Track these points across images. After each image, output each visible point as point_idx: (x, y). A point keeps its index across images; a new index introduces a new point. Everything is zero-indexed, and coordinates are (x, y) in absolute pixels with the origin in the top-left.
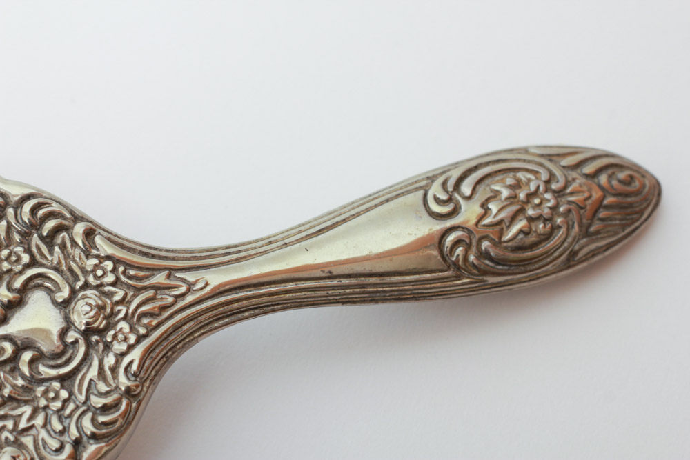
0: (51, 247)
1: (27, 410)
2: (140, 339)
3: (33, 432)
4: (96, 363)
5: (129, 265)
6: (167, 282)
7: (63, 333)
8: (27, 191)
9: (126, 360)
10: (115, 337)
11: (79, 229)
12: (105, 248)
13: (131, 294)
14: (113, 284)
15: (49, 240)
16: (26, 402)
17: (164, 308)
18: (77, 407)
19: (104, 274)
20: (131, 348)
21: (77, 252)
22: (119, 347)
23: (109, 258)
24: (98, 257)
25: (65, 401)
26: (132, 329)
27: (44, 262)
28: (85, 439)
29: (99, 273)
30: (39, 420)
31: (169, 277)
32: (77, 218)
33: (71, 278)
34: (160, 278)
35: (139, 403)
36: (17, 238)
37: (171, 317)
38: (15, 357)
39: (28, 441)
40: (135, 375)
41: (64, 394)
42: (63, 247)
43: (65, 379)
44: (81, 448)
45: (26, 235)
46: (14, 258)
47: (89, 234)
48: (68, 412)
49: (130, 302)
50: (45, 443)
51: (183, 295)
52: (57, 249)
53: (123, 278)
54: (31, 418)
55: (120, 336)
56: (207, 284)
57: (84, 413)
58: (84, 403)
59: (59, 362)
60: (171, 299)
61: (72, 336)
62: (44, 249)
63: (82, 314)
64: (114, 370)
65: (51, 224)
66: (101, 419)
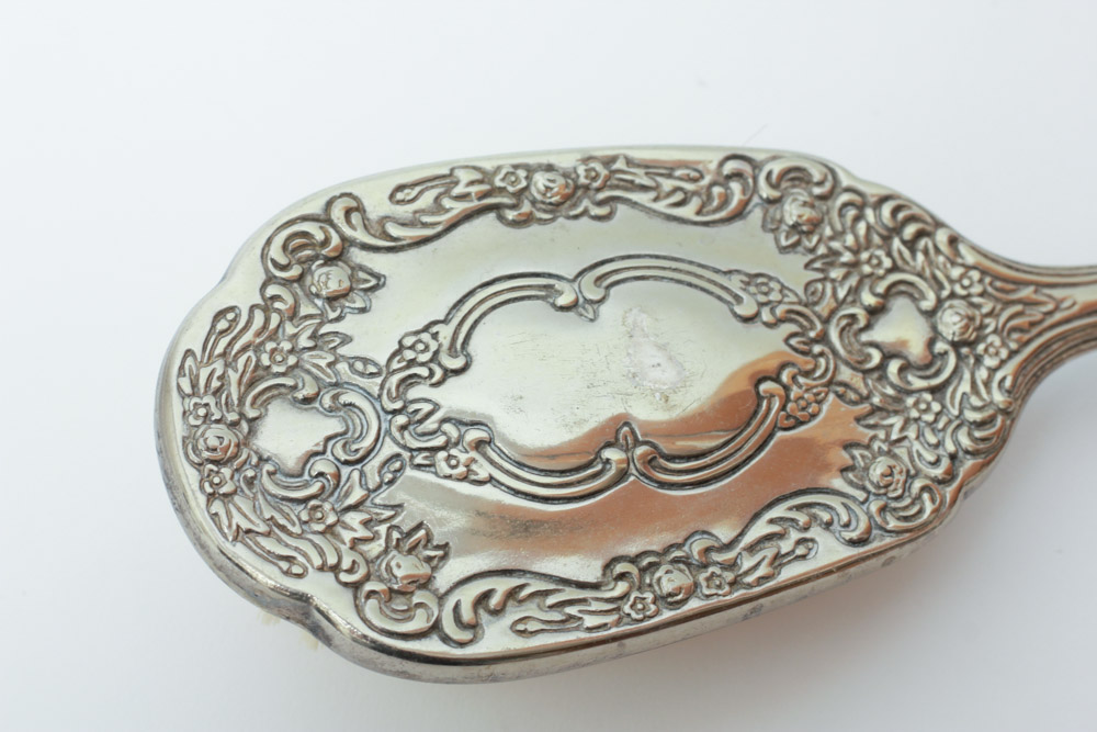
0: (913, 252)
1: (897, 421)
2: (1012, 354)
3: (906, 443)
4: (967, 376)
5: (997, 277)
6: (1034, 297)
7: (931, 343)
8: (884, 192)
9: (999, 375)
10: (986, 350)
11: (942, 237)
12: (970, 258)
13: (999, 307)
14: (982, 295)
15: (911, 245)
16: (896, 412)
17: (1033, 324)
18: (950, 422)
19: (971, 285)
20: (1003, 363)
21: (941, 259)
22: (990, 362)
23: (974, 268)
24: (963, 265)
25: (938, 414)
26: (1004, 344)
27: (907, 267)
28: (961, 454)
29: (966, 282)
30: (912, 433)
31: (1036, 292)
32: (939, 224)
33: (936, 287)
34: (1027, 292)
35: (1013, 421)
36: (876, 239)
37: (1040, 334)
38: (882, 367)
39: (901, 451)
40: (1009, 392)
41: (936, 407)
42: (926, 252)
43: (936, 391)
44: (957, 463)
45: (887, 239)
46: (875, 261)
47: (954, 241)
48: (940, 425)
49: (998, 316)
50: (920, 455)
51: (1050, 313)
52: (920, 257)
53: (990, 289)
54: (903, 429)
55: (992, 350)
56: (1074, 304)
57: (958, 427)
58: (957, 417)
59: (929, 373)
60: (1038, 317)
61: (940, 347)
62: (906, 253)
63: (951, 323)
64: (987, 384)
65: (910, 231)
66: (978, 434)
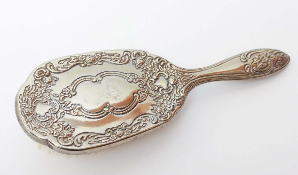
1: (162, 100)
2: (184, 86)
3: (164, 104)
4: (175, 90)
5: (180, 71)
6: (188, 75)
7: (168, 85)
8: (156, 56)
9: (182, 90)
10: (179, 85)
11: (168, 64)
12: (174, 68)
13: (181, 77)
14: (177, 75)
15: (163, 66)
16: (161, 98)
17: (188, 80)
18: (172, 99)
20: (182, 88)
21: (169, 68)
22: (180, 88)
23: (175, 70)
24: (173, 69)
25: (170, 98)
26: (182, 84)
27: (161, 70)
28: (175, 105)
29: (174, 73)
30: (165, 102)
31: (188, 74)
32: (168, 62)
33: (168, 74)
34: (186, 74)
35: (185, 98)
36: (156, 66)
37: (189, 82)
38: (158, 90)
39: (163, 105)
40: (184, 93)
42: (166, 68)
43: (169, 94)
44: (174, 107)
45: (158, 65)
46: (155, 70)
47: (171, 65)
48: (170, 100)
49: (181, 79)
50: (167, 106)
51: (191, 78)
52: (164, 68)
53: (179, 74)
54: (163, 101)
55: (180, 85)
56: (196, 76)
57: (174, 100)
58: (174, 98)
59: (167, 90)
60: (189, 78)
61: (169, 85)
62: (162, 68)
63: (171, 81)
64: (179, 92)
65: (162, 63)
66: (178, 101)
